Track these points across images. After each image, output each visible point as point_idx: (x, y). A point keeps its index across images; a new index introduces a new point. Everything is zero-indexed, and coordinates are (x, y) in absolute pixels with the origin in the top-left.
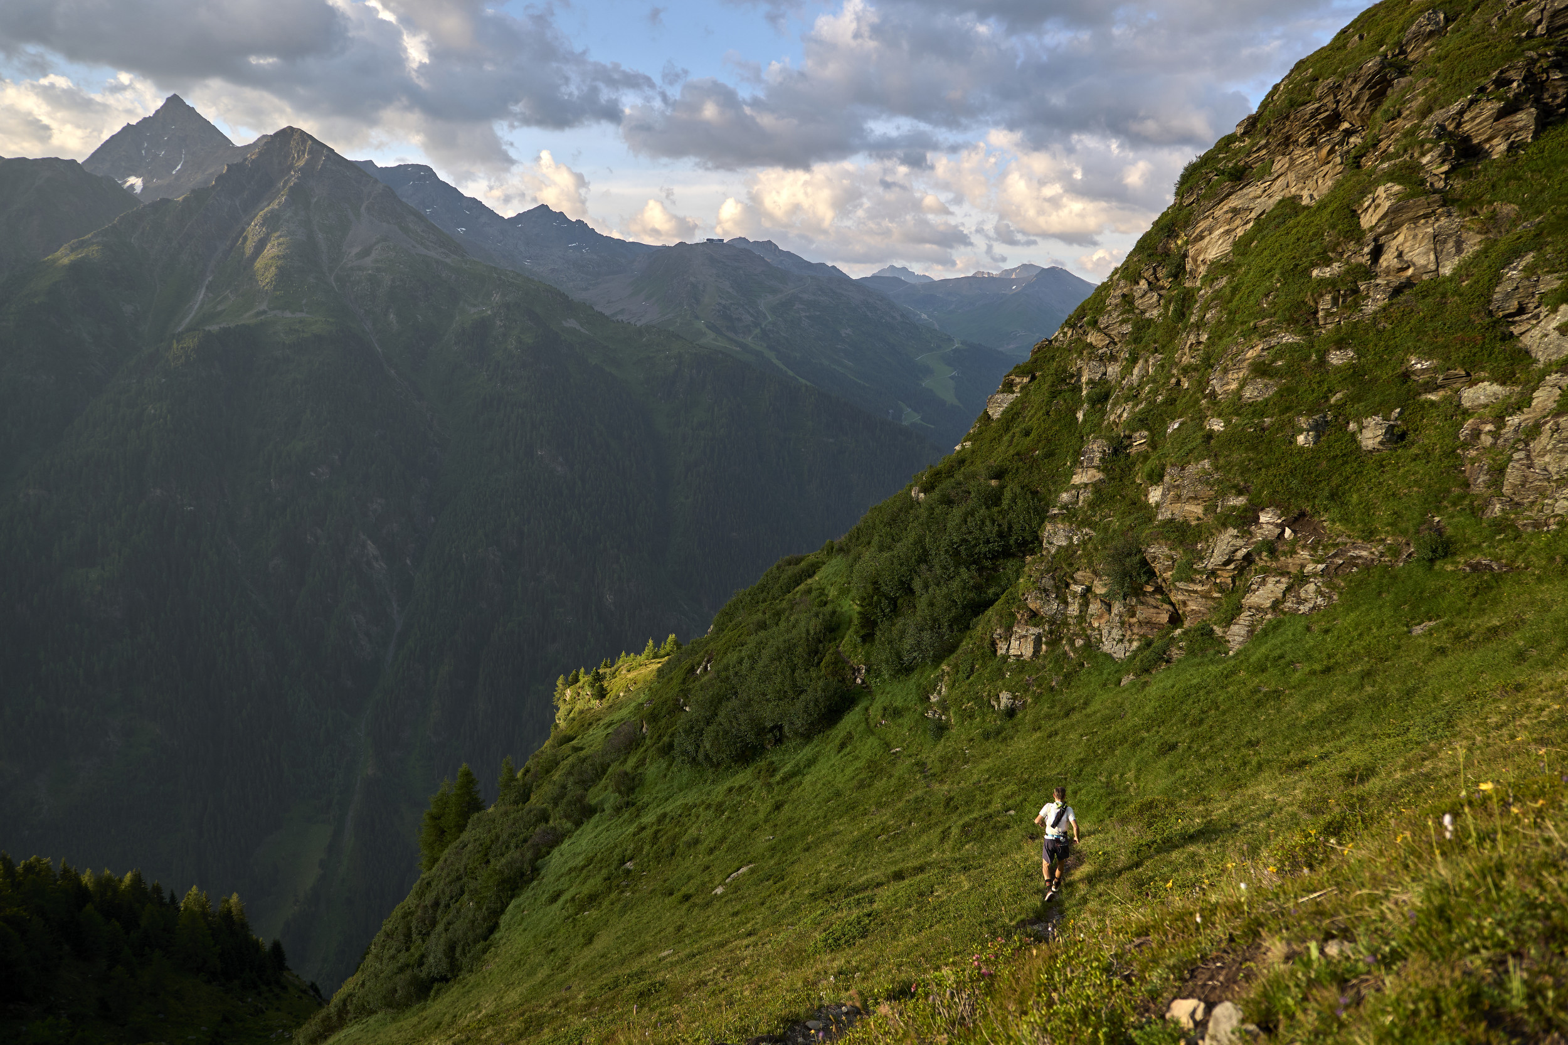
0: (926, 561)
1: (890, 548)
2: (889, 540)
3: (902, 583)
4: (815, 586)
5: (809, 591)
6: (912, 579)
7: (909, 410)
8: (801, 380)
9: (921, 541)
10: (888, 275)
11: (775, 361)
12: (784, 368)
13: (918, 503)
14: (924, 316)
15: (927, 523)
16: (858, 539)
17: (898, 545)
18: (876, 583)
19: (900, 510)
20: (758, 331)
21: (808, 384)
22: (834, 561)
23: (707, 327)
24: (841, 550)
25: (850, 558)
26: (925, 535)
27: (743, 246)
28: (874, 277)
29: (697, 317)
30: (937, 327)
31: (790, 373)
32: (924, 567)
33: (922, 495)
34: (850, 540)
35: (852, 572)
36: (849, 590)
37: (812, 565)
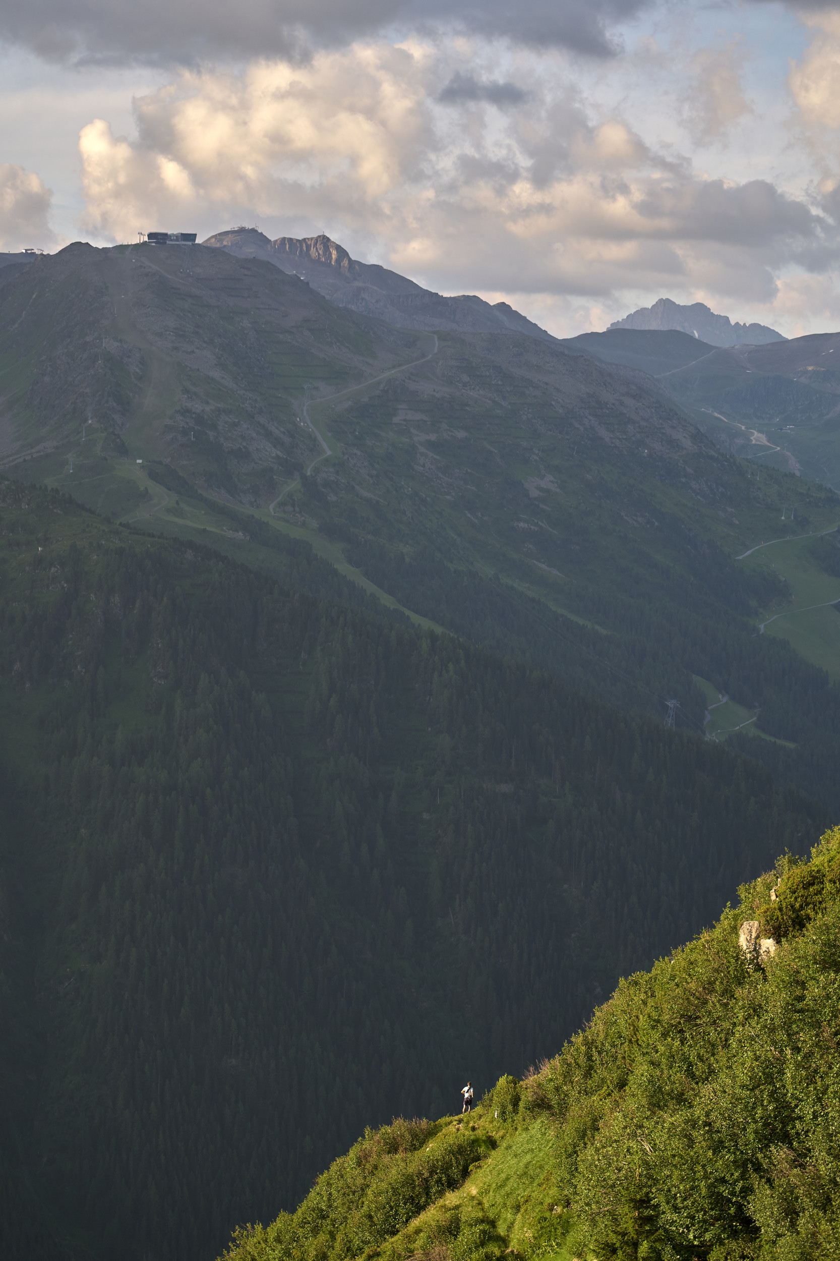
0: (786, 1138)
1: (681, 1099)
2: (679, 1077)
3: (718, 1201)
4: (469, 1213)
5: (452, 1229)
6: (747, 1190)
7: (724, 699)
8: (416, 619)
9: (769, 1078)
10: (654, 325)
11: (344, 568)
12: (370, 587)
13: (759, 968)
14: (758, 437)
15: (787, 1026)
16: (589, 1072)
17: (706, 1090)
18: (643, 1203)
19: (709, 987)
20: (293, 485)
21: (439, 630)
22: (521, 1138)
23: (153, 476)
24: (541, 1105)
25: (570, 1128)
26: (782, 1061)
27: (250, 251)
28: (616, 334)
29: (123, 450)
30: (794, 466)
31: (387, 601)
32: (780, 1153)
33: (768, 944)
34: (567, 1076)
35: (574, 1170)
36: (566, 1226)
37: (459, 1151)
